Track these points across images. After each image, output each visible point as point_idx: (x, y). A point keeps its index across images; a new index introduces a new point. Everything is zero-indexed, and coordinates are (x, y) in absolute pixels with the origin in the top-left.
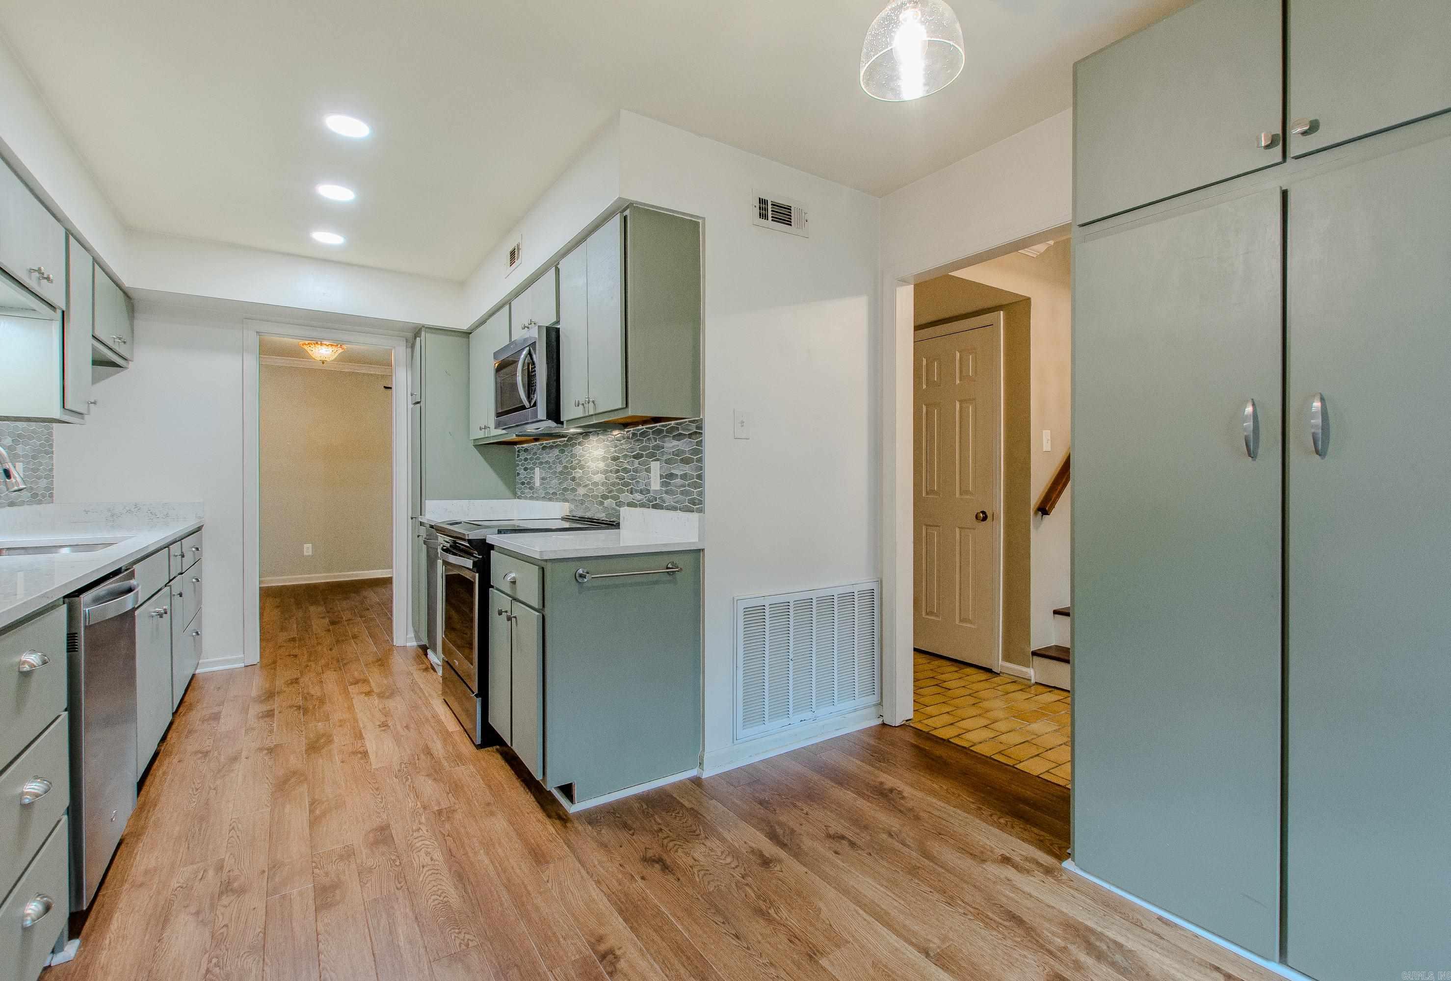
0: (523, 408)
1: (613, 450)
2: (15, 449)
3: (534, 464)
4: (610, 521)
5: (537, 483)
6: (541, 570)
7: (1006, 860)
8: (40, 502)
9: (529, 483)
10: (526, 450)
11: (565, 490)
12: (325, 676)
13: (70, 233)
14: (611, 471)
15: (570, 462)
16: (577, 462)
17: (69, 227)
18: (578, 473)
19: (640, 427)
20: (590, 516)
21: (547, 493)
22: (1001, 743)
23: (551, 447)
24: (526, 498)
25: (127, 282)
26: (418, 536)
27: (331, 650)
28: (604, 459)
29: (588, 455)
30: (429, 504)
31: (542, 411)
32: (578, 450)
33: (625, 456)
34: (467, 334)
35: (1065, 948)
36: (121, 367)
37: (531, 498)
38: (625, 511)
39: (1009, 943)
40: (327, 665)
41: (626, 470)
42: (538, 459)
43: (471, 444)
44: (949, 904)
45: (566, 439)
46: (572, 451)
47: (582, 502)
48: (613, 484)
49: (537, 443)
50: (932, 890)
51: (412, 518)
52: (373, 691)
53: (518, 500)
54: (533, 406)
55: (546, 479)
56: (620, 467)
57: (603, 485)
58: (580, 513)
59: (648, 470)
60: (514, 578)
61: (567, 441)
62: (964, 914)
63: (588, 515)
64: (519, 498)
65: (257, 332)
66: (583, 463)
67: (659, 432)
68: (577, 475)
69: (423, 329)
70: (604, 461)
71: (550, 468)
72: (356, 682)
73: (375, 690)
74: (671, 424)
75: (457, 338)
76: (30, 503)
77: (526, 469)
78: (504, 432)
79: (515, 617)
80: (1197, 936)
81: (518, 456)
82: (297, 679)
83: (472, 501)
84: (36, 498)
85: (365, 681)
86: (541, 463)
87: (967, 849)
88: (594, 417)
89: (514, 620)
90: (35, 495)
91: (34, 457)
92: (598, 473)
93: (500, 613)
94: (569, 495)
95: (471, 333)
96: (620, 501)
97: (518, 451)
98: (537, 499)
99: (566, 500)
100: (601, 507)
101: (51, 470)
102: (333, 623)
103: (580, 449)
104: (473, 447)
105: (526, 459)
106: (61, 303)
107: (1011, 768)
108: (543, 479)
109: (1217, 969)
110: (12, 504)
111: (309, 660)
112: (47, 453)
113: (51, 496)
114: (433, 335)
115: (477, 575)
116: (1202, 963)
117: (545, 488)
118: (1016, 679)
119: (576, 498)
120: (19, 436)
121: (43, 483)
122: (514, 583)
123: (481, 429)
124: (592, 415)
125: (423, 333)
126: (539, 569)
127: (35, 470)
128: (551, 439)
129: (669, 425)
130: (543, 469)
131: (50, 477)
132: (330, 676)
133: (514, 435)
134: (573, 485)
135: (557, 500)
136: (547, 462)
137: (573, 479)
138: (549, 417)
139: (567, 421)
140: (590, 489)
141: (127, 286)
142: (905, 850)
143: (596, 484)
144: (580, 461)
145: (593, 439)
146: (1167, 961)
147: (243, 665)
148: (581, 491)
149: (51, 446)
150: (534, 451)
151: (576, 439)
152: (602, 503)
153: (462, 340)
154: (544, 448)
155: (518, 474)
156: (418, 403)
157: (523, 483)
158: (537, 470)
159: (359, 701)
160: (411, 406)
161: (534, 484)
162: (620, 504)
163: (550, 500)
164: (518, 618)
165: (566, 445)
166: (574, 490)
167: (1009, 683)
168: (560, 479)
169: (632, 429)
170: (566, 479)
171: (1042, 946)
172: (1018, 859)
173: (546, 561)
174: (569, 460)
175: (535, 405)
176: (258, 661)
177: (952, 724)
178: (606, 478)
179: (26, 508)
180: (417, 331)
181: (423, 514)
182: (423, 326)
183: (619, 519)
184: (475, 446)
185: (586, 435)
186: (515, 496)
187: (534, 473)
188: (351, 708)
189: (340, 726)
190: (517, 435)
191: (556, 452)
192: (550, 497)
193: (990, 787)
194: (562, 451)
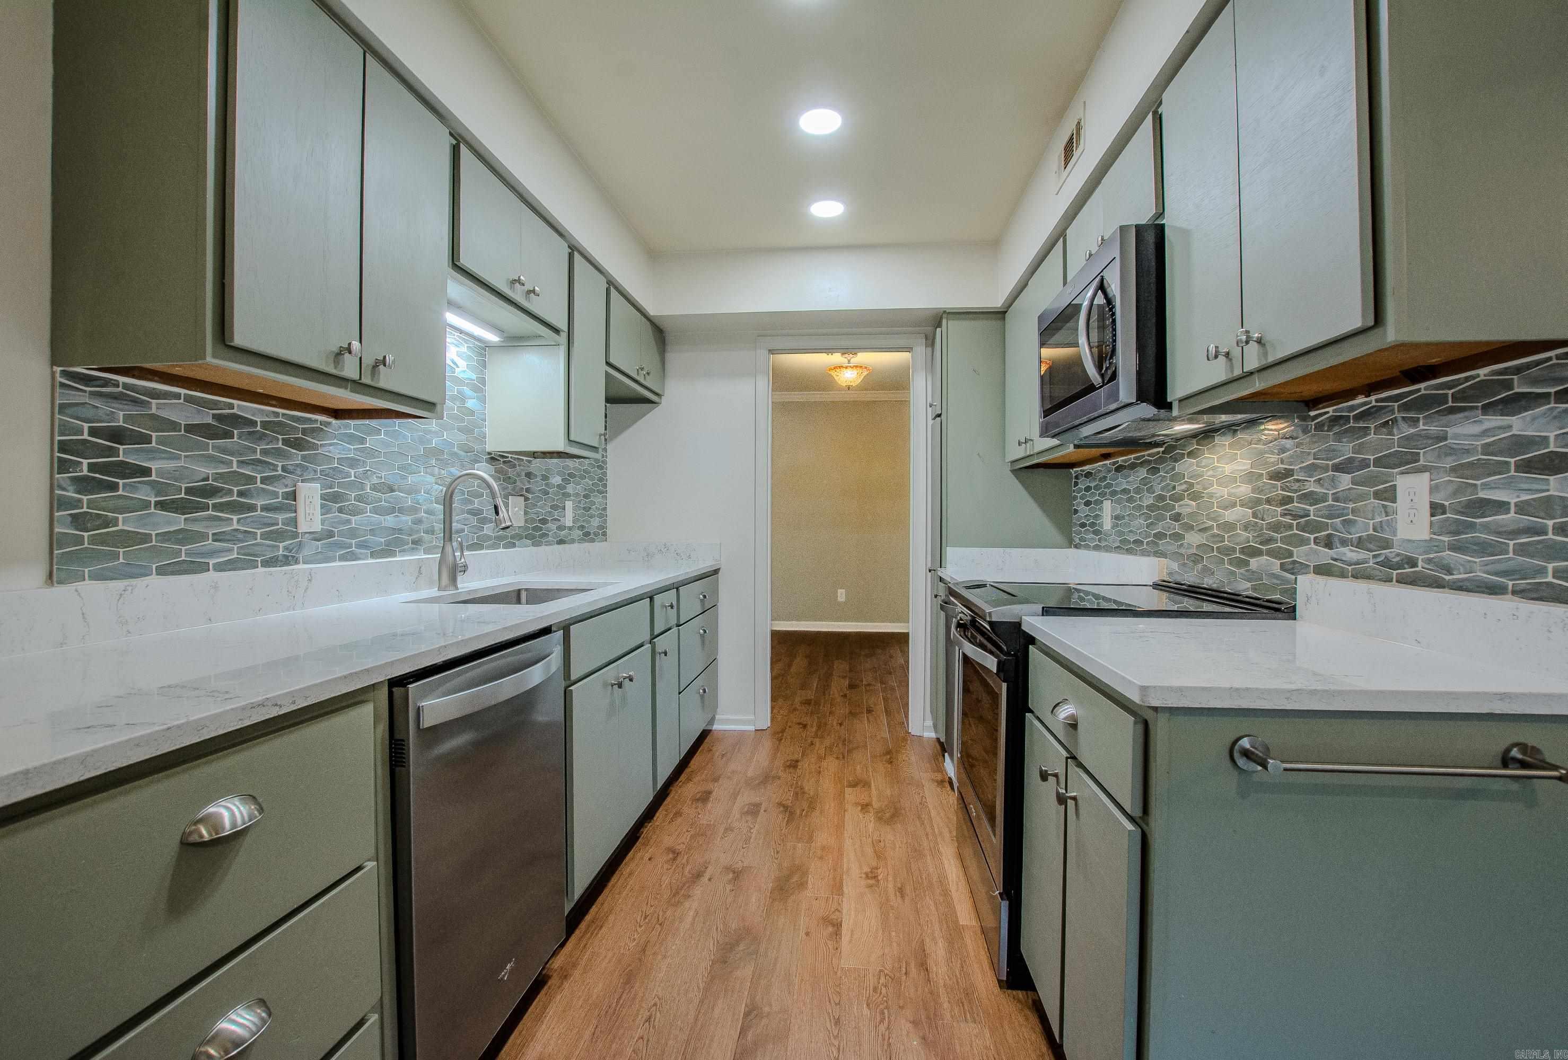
0: (1091, 388)
1: (1273, 458)
2: (565, 488)
3: (1103, 495)
4: (1268, 601)
5: (1107, 524)
6: (1140, 728)
8: (593, 541)
9: (1093, 525)
10: (1088, 475)
11: (1160, 536)
12: (824, 764)
13: (574, 249)
14: (1268, 501)
15: (1170, 487)
16: (1184, 487)
17: (574, 243)
18: (1187, 507)
19: (1360, 400)
20: (1215, 586)
21: (1124, 541)
23: (1133, 466)
24: (1087, 547)
25: (652, 311)
26: (936, 596)
27: (841, 724)
28: (1251, 477)
29: (1211, 473)
30: (951, 552)
31: (1126, 388)
32: (1187, 466)
33: (1312, 469)
34: (1001, 314)
36: (655, 403)
37: (1097, 548)
38: (1306, 584)
40: (830, 749)
41: (1310, 498)
42: (1109, 486)
43: (1008, 468)
45: (1162, 449)
46: (1173, 469)
47: (1197, 559)
48: (1276, 527)
49: (1107, 462)
51: (930, 571)
52: (872, 805)
53: (1075, 550)
54: (1109, 381)
55: (1123, 517)
56: (1296, 491)
57: (1246, 528)
58: (1190, 578)
59: (1389, 495)
60: (1072, 717)
61: (1163, 452)
63: (1208, 582)
64: (1077, 547)
65: (769, 350)
66: (1197, 488)
67: (1424, 403)
68: (1185, 511)
69: (945, 316)
70: (1250, 482)
71: (1130, 500)
72: (853, 785)
73: (874, 803)
74: (1478, 376)
75: (985, 322)
76: (581, 541)
77: (1087, 504)
78: (1055, 442)
79: (1074, 798)
81: (1076, 484)
82: (797, 761)
83: (1008, 550)
84: (587, 536)
85: (866, 784)
86: (1114, 493)
88: (1256, 376)
89: (1071, 803)
90: (587, 534)
91: (586, 496)
92: (1234, 505)
93: (1044, 776)
94: (1165, 545)
95: (1006, 312)
96: (1294, 562)
97: (1077, 477)
98: (1108, 549)
99: (1162, 555)
100: (1242, 571)
101: (605, 509)
102: (852, 686)
103: (1192, 464)
104: (1010, 472)
105: (1088, 489)
106: (562, 325)
108: (1117, 518)
110: (561, 542)
111: (816, 736)
112: (600, 492)
113: (604, 534)
114: (956, 322)
115: (1004, 685)
117: (1120, 533)
119: (1182, 551)
120: (570, 475)
121: (596, 522)
122: (1073, 725)
123: (1020, 444)
124: (1251, 373)
125: (944, 322)
126: (1135, 723)
127: (587, 509)
128: (1131, 452)
129: (1473, 377)
130: (1119, 502)
131: (603, 515)
132: (831, 765)
133: (1072, 446)
134: (1177, 527)
135: (1144, 553)
136: (1125, 491)
137: (1177, 518)
138: (1142, 397)
139: (1181, 401)
140: (1214, 536)
141: (652, 314)
143: (1229, 527)
144: (1192, 485)
145: (1223, 442)
147: (752, 728)
148: (1193, 539)
149: (605, 486)
150: (1102, 475)
151: (1183, 447)
152: (1243, 563)
153: (993, 324)
154: (1119, 469)
155: (1076, 511)
156: (939, 415)
157: (1083, 525)
158: (1107, 505)
159: (852, 814)
160: (930, 422)
161: (1101, 525)
162: (1295, 568)
163: (1129, 551)
164: (1080, 802)
165: (1161, 460)
166: (1177, 537)
168: (1150, 517)
169: (1330, 409)
170: (1160, 518)
173: (1156, 709)
174: (1168, 485)
175: (1114, 377)
176: (769, 725)
178: (1255, 515)
179: (576, 545)
180: (938, 319)
181: (943, 565)
182: (945, 312)
183: (1295, 600)
184: (1016, 472)
185: (1207, 435)
186: (1070, 543)
187: (1101, 509)
188: (840, 827)
189: (821, 858)
190: (1076, 446)
191: (1142, 473)
192: (1128, 547)
194: (1155, 470)
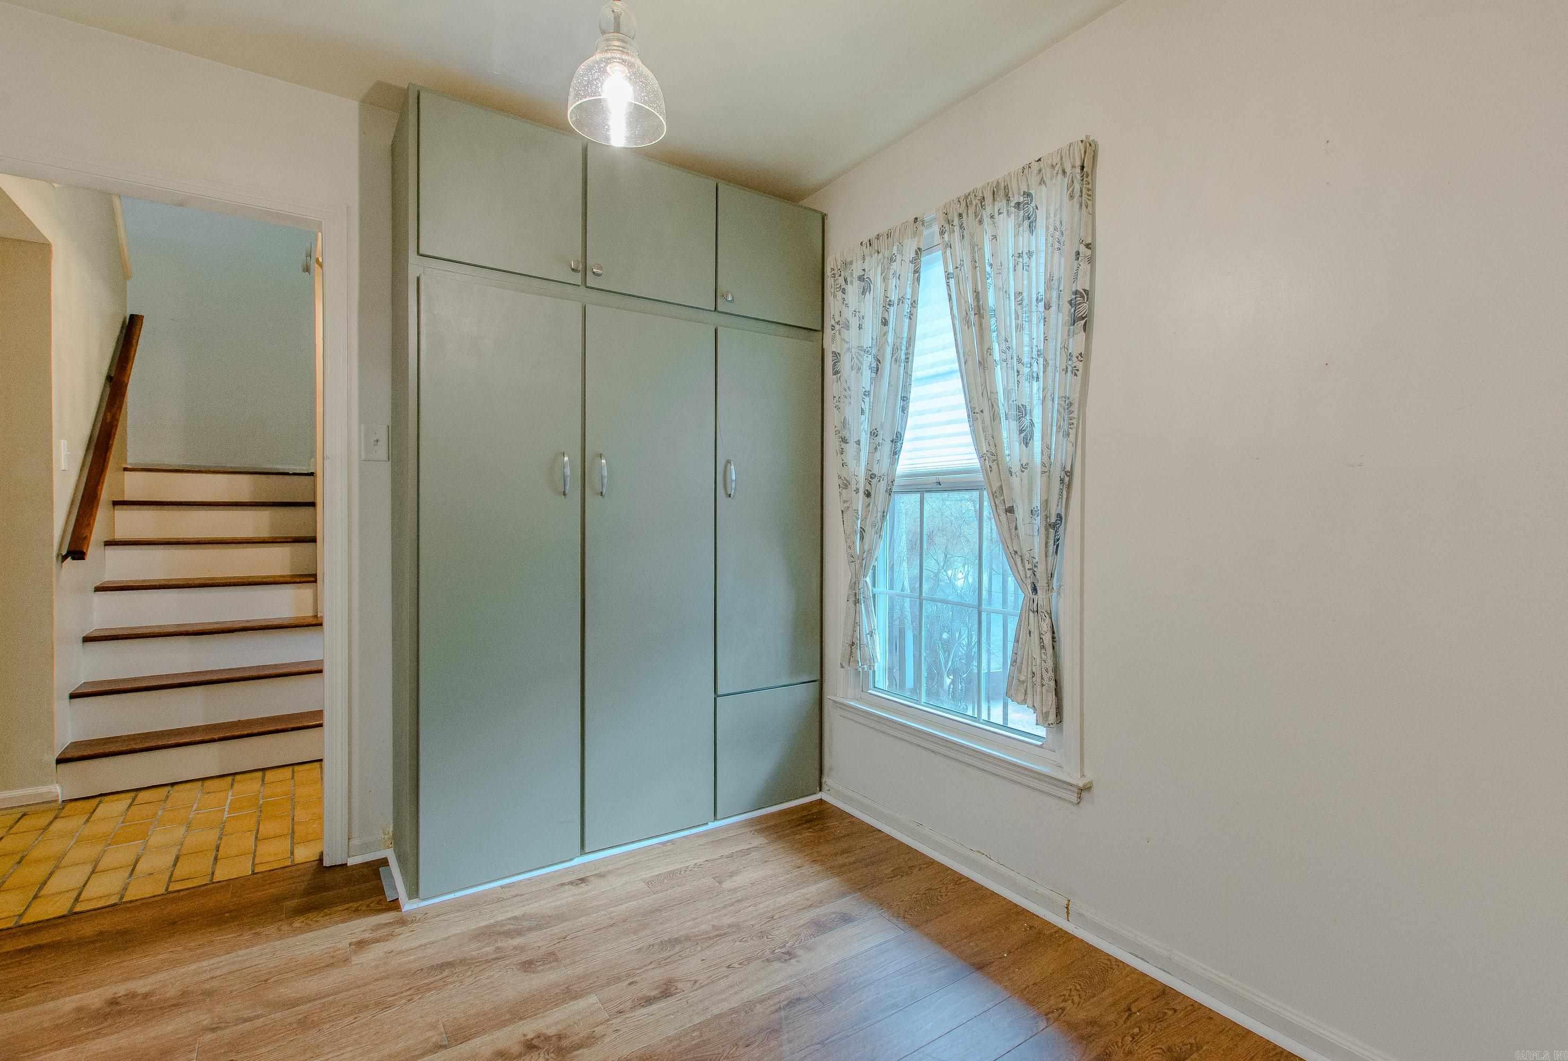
7: (361, 945)
22: (149, 874)
35: (498, 948)
39: (468, 981)
44: (386, 1008)
50: (356, 1016)
62: (409, 1001)
80: (529, 879)
87: (317, 967)
107: (211, 886)
109: (563, 885)
116: (554, 888)
118: (24, 810)
142: (259, 1022)
146: (543, 902)
167: (20, 819)
171: (487, 961)
172: (367, 935)
177: (36, 897)
193: (227, 912)
